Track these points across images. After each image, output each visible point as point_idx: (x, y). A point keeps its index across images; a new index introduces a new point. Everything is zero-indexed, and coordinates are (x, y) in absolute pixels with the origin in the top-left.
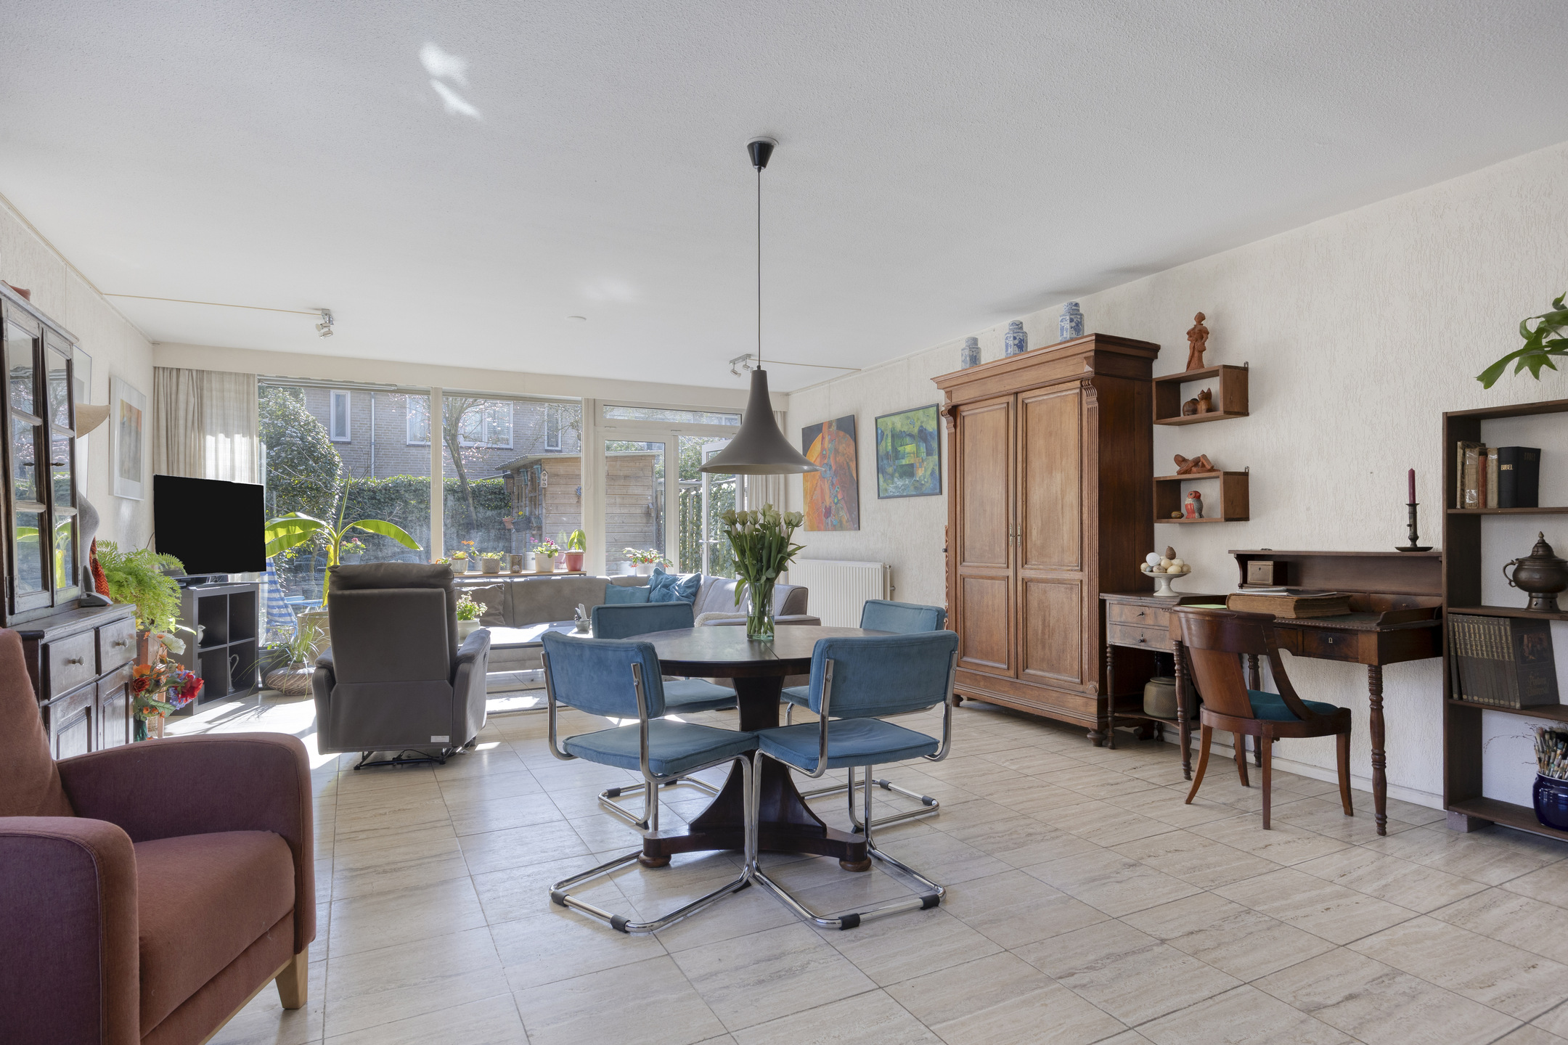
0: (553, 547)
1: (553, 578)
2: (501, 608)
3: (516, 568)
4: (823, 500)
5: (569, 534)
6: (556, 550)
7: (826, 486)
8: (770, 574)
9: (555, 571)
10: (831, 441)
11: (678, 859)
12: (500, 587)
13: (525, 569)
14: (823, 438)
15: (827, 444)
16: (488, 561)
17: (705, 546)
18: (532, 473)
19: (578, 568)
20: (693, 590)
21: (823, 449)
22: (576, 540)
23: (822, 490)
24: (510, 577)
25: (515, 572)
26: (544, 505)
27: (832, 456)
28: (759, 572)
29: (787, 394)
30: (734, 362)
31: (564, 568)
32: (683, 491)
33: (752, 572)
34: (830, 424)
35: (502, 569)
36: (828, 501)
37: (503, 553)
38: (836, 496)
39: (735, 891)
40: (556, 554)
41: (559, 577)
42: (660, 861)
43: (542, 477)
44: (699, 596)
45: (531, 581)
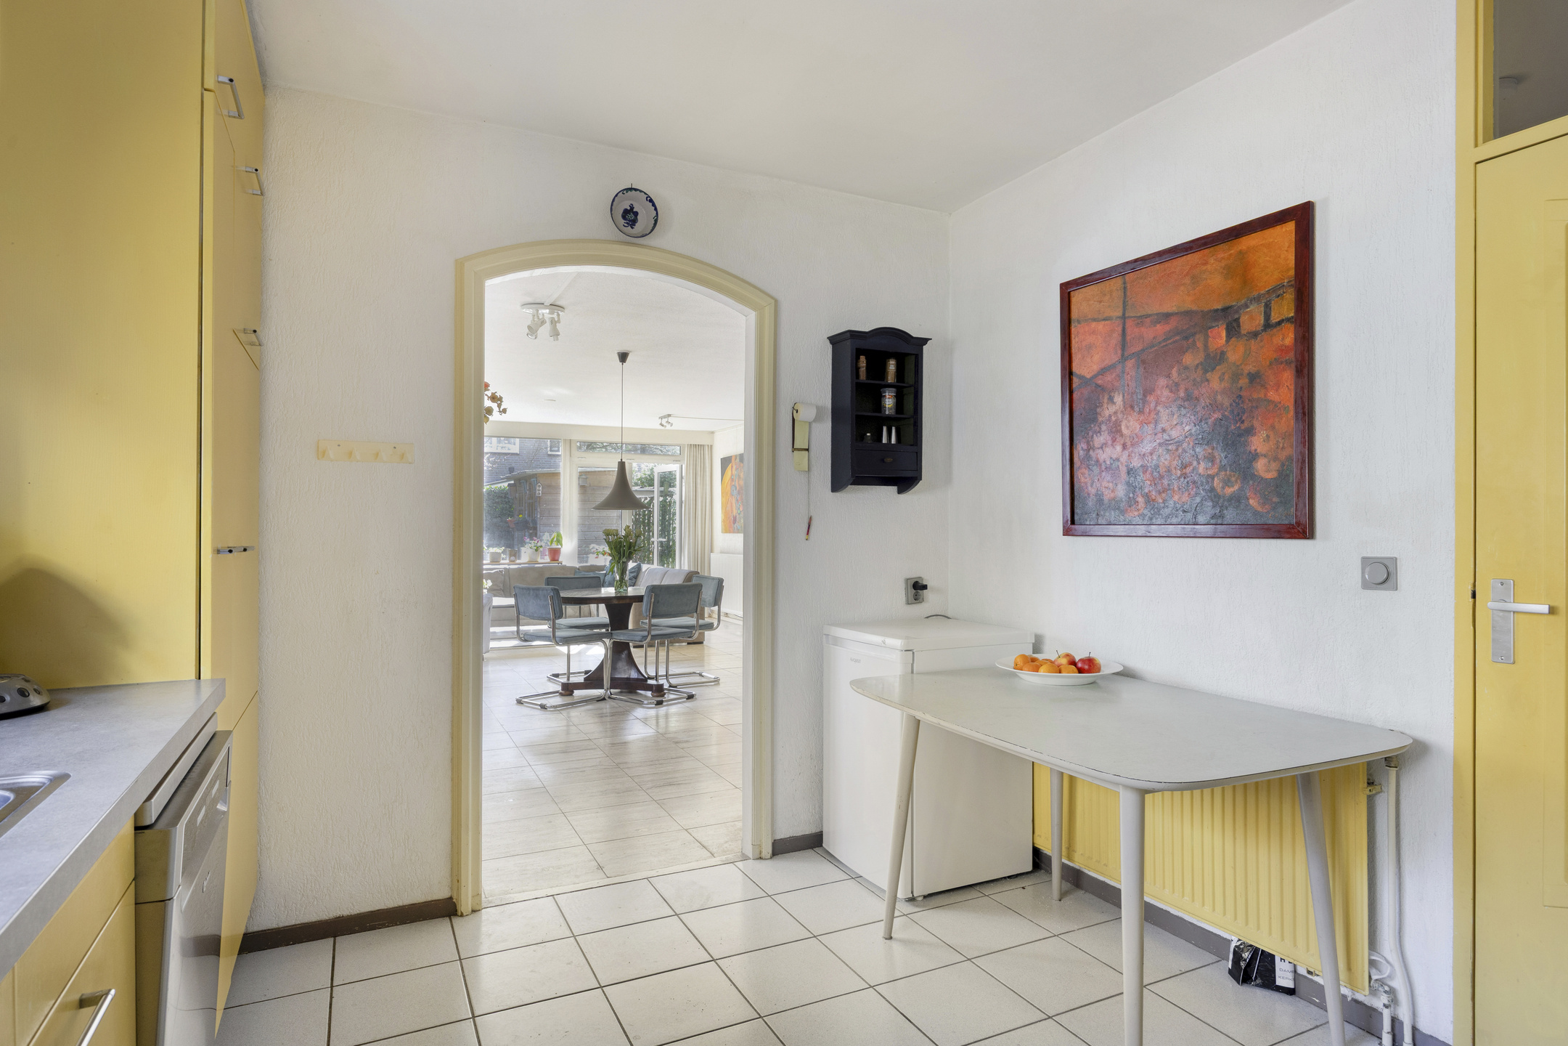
0: (539, 544)
1: (537, 565)
2: (502, 585)
3: (513, 558)
4: (732, 511)
5: (551, 535)
6: (541, 546)
7: (734, 501)
8: (624, 560)
9: (540, 561)
10: (736, 469)
11: (577, 693)
12: (501, 572)
13: (519, 559)
14: (732, 467)
15: (734, 472)
16: (493, 554)
17: (656, 543)
18: (530, 484)
19: (556, 558)
20: (635, 574)
21: (732, 475)
22: (555, 539)
23: (731, 503)
24: (509, 565)
25: (512, 561)
26: (539, 510)
27: (737, 480)
28: (620, 558)
29: (713, 433)
30: (661, 418)
31: (547, 559)
32: (649, 499)
33: (617, 559)
34: (736, 456)
35: (503, 559)
36: (735, 512)
37: (503, 548)
38: (739, 509)
39: (598, 701)
40: (541, 549)
41: (541, 565)
42: (568, 693)
43: (538, 488)
44: (638, 579)
45: (522, 568)
